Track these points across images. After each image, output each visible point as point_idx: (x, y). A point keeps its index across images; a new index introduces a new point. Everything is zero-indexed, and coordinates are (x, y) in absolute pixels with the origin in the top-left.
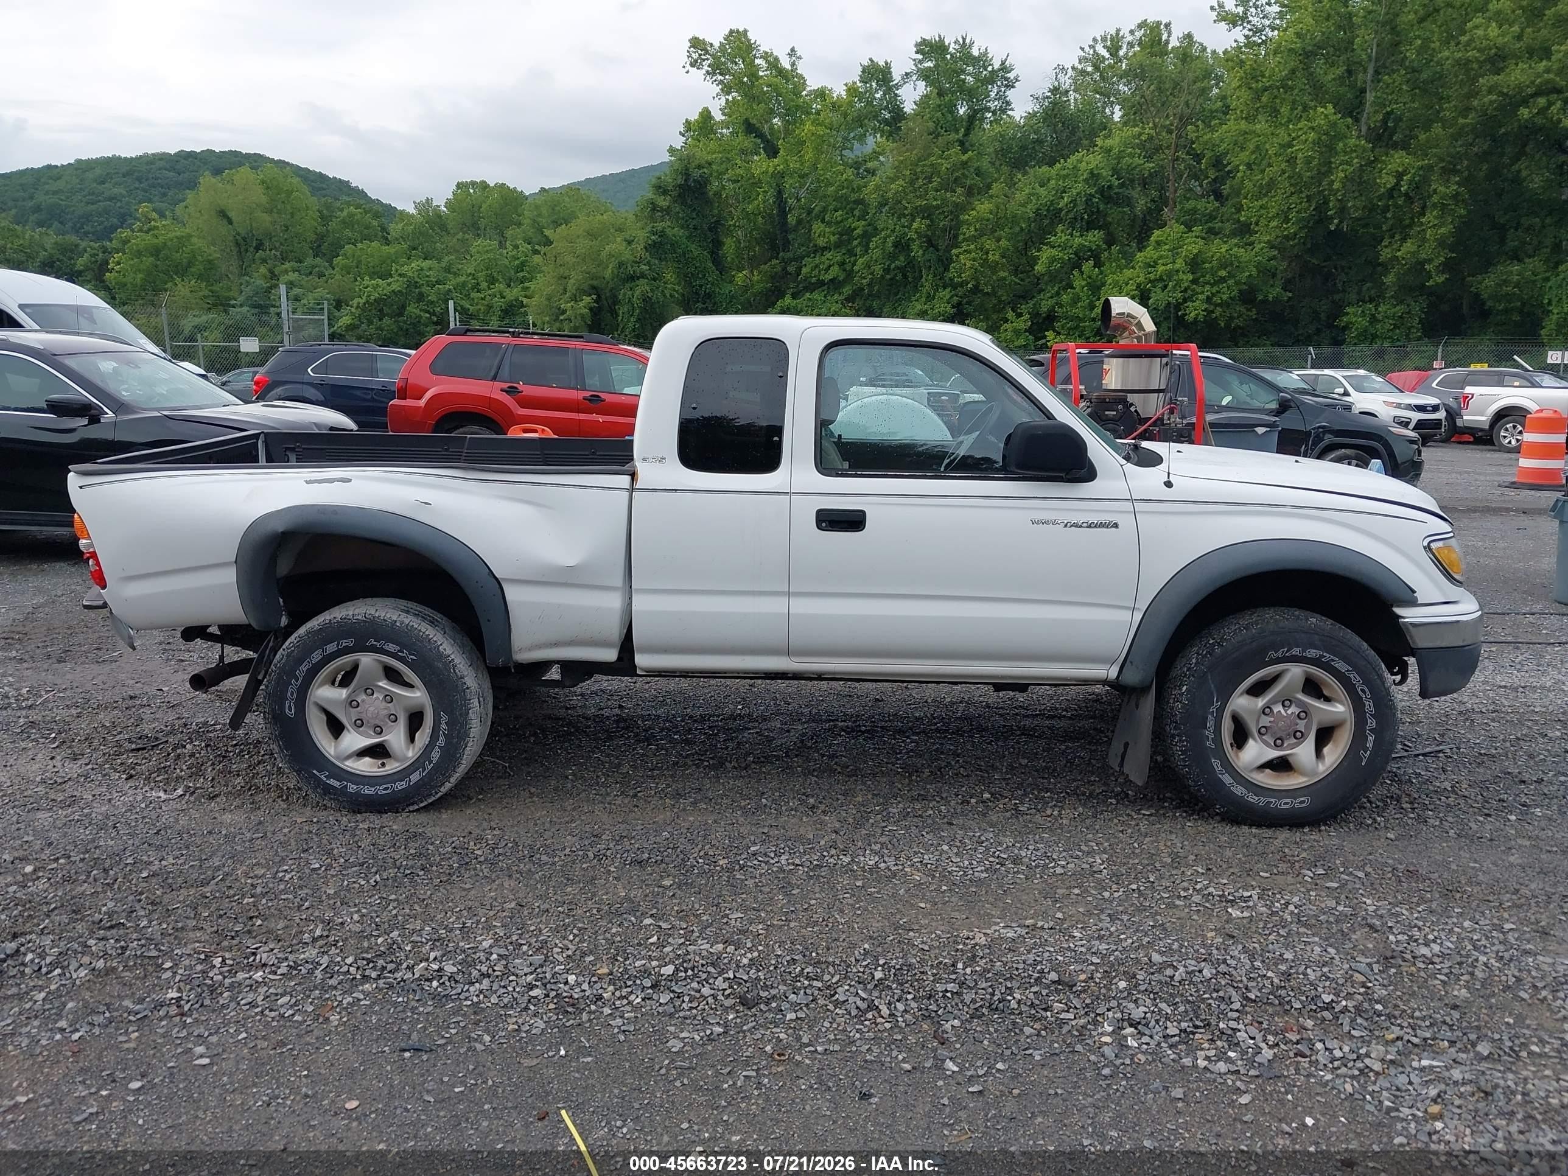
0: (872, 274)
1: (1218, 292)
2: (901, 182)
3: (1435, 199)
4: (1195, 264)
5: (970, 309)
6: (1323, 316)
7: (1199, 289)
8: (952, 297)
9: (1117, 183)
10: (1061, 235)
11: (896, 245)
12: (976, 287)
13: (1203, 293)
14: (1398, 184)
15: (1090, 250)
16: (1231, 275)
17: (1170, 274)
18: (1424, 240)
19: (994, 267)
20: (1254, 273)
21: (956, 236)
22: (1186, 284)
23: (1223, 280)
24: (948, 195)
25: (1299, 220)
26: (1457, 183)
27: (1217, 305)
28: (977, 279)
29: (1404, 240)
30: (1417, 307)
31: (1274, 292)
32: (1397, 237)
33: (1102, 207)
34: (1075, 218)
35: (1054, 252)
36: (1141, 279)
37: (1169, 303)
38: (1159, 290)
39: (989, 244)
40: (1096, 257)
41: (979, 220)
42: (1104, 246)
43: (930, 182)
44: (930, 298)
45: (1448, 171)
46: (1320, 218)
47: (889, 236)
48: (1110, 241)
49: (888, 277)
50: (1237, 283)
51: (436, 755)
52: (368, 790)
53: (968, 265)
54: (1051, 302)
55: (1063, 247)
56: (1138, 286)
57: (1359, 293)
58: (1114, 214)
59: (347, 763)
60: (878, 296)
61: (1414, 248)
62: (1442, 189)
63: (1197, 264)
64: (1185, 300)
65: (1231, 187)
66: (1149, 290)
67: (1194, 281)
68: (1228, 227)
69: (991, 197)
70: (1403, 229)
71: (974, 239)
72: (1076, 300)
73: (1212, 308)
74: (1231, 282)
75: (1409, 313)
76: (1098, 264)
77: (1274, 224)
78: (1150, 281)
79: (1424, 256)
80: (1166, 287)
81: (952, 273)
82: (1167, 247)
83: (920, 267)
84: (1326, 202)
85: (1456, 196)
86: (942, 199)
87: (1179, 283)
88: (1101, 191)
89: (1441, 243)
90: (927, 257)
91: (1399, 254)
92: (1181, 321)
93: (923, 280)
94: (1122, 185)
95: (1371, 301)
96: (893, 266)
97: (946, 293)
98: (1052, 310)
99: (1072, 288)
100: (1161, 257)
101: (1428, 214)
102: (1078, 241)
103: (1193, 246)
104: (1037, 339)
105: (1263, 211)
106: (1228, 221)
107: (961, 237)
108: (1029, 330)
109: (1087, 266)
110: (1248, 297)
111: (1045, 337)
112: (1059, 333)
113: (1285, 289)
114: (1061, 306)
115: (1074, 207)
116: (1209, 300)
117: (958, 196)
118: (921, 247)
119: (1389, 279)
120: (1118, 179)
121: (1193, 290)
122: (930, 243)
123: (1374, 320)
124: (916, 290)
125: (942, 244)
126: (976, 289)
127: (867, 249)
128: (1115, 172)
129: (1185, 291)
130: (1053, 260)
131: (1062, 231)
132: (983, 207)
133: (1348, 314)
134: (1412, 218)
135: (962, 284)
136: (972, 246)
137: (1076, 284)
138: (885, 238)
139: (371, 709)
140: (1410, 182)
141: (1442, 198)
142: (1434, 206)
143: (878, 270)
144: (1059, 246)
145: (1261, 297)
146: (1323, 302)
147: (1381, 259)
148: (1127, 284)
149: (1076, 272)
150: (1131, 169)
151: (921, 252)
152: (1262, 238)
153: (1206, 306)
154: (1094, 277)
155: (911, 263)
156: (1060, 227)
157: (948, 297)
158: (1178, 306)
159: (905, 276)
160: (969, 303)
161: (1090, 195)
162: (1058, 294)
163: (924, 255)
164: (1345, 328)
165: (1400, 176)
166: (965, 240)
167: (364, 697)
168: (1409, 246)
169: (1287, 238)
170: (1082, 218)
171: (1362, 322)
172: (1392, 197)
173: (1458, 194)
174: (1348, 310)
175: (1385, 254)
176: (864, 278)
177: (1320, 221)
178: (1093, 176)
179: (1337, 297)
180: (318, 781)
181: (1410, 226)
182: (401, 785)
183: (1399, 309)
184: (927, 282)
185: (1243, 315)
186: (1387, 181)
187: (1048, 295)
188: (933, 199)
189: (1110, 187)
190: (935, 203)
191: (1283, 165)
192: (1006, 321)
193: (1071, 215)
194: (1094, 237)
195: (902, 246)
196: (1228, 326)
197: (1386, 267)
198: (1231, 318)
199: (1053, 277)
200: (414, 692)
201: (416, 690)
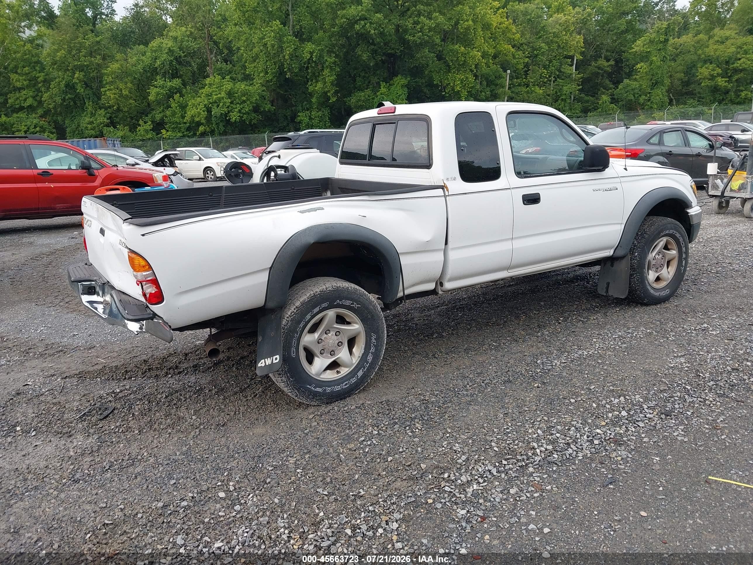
0: (54, 102)
1: (243, 107)
2: (63, 51)
3: (327, 63)
4: (230, 94)
5: (118, 120)
6: (289, 117)
7: (235, 106)
8: (106, 114)
9: (183, 55)
10: (159, 81)
11: (67, 86)
12: (118, 108)
13: (236, 108)
14: (311, 57)
15: (176, 89)
16: (248, 100)
17: (220, 99)
18: (325, 83)
19: (126, 97)
20: (258, 98)
21: (101, 82)
22: (228, 104)
23: (244, 102)
24: (93, 59)
25: (272, 73)
26: (334, 57)
27: (244, 114)
28: (118, 104)
29: (317, 82)
30: (327, 111)
31: (268, 107)
32: (314, 81)
33: (178, 67)
34: (165, 73)
35: (157, 90)
36: (206, 102)
37: (222, 114)
38: (215, 108)
39: (121, 86)
40: (179, 91)
41: (113, 73)
42: (182, 86)
43: (80, 52)
44: (93, 115)
45: (330, 52)
46: (281, 72)
47: (61, 81)
48: (184, 84)
49: (65, 103)
50: (251, 103)
51: (370, 358)
52: (337, 388)
53: (112, 96)
54: (161, 115)
55: (162, 87)
56: (205, 105)
57: (302, 106)
58: (183, 70)
59: (321, 377)
60: (60, 114)
61: (322, 86)
62: (330, 60)
63: (231, 94)
64: (229, 112)
65: (237, 57)
66: (211, 108)
67: (232, 103)
68: (240, 76)
69: (117, 61)
70: (316, 77)
71: (111, 83)
72: (174, 114)
73: (242, 115)
74: (248, 102)
75: (324, 115)
76: (182, 95)
77: (262, 75)
78: (211, 103)
79: (326, 89)
80: (218, 106)
81: (103, 101)
82: (215, 86)
83: (83, 98)
84: (283, 65)
85: (335, 63)
86: (89, 62)
87: (224, 103)
88: (176, 59)
89: (332, 83)
90: (87, 92)
91: (316, 88)
92: (228, 122)
93: (87, 105)
94: (185, 56)
95: (308, 110)
96: (67, 97)
97: (102, 112)
98: (162, 119)
99: (171, 107)
100: (213, 91)
101: (325, 71)
102: (169, 84)
103: (228, 85)
104: (157, 134)
105: (256, 69)
106: (239, 73)
107: (104, 82)
108: (152, 130)
109: (177, 96)
110: (256, 109)
111: (161, 133)
112: (168, 131)
113: (272, 106)
114: (166, 117)
115: (163, 67)
116: (240, 111)
117: (98, 59)
118: (82, 87)
119: (314, 100)
120: (183, 53)
121: (232, 107)
122: (87, 85)
123: (310, 119)
124: (83, 110)
125: (94, 85)
126: (119, 110)
127: (48, 88)
128: (181, 48)
129: (228, 107)
130: (158, 94)
131: (160, 79)
132: (114, 66)
133: (299, 116)
134: (319, 73)
135: (110, 107)
136: (112, 87)
137: (172, 105)
138: (59, 82)
139: (331, 341)
140: (316, 56)
141: (330, 63)
142: (327, 67)
143: (58, 100)
144: (160, 87)
145: (262, 110)
146: (287, 111)
147: (309, 91)
148: (199, 105)
149: (171, 100)
150: (188, 47)
151: (82, 90)
152: (258, 81)
153: (239, 114)
154: (181, 102)
155: (77, 95)
156: (158, 77)
157: (104, 114)
158: (226, 115)
159: (75, 103)
160: (116, 117)
161: (171, 60)
162: (163, 111)
163: (84, 91)
164: (300, 122)
165: (311, 53)
166: (107, 83)
167: (326, 336)
168: (320, 85)
169: (268, 81)
170: (169, 72)
171: (306, 120)
172: (309, 63)
173: (335, 62)
174: (299, 114)
175: (311, 89)
176: (50, 104)
177: (281, 74)
178: (171, 51)
179: (293, 108)
180: (310, 391)
181: (318, 76)
182: (353, 380)
183: (320, 113)
184: (89, 106)
185: (256, 118)
186: (307, 56)
187: (158, 111)
188: (85, 61)
189: (180, 57)
190: (85, 63)
191: (262, 48)
192: (140, 125)
193: (163, 71)
194: (176, 82)
195: (70, 87)
196: (250, 123)
197: (311, 95)
198: (251, 120)
199: (159, 103)
200: (354, 326)
201: (355, 325)
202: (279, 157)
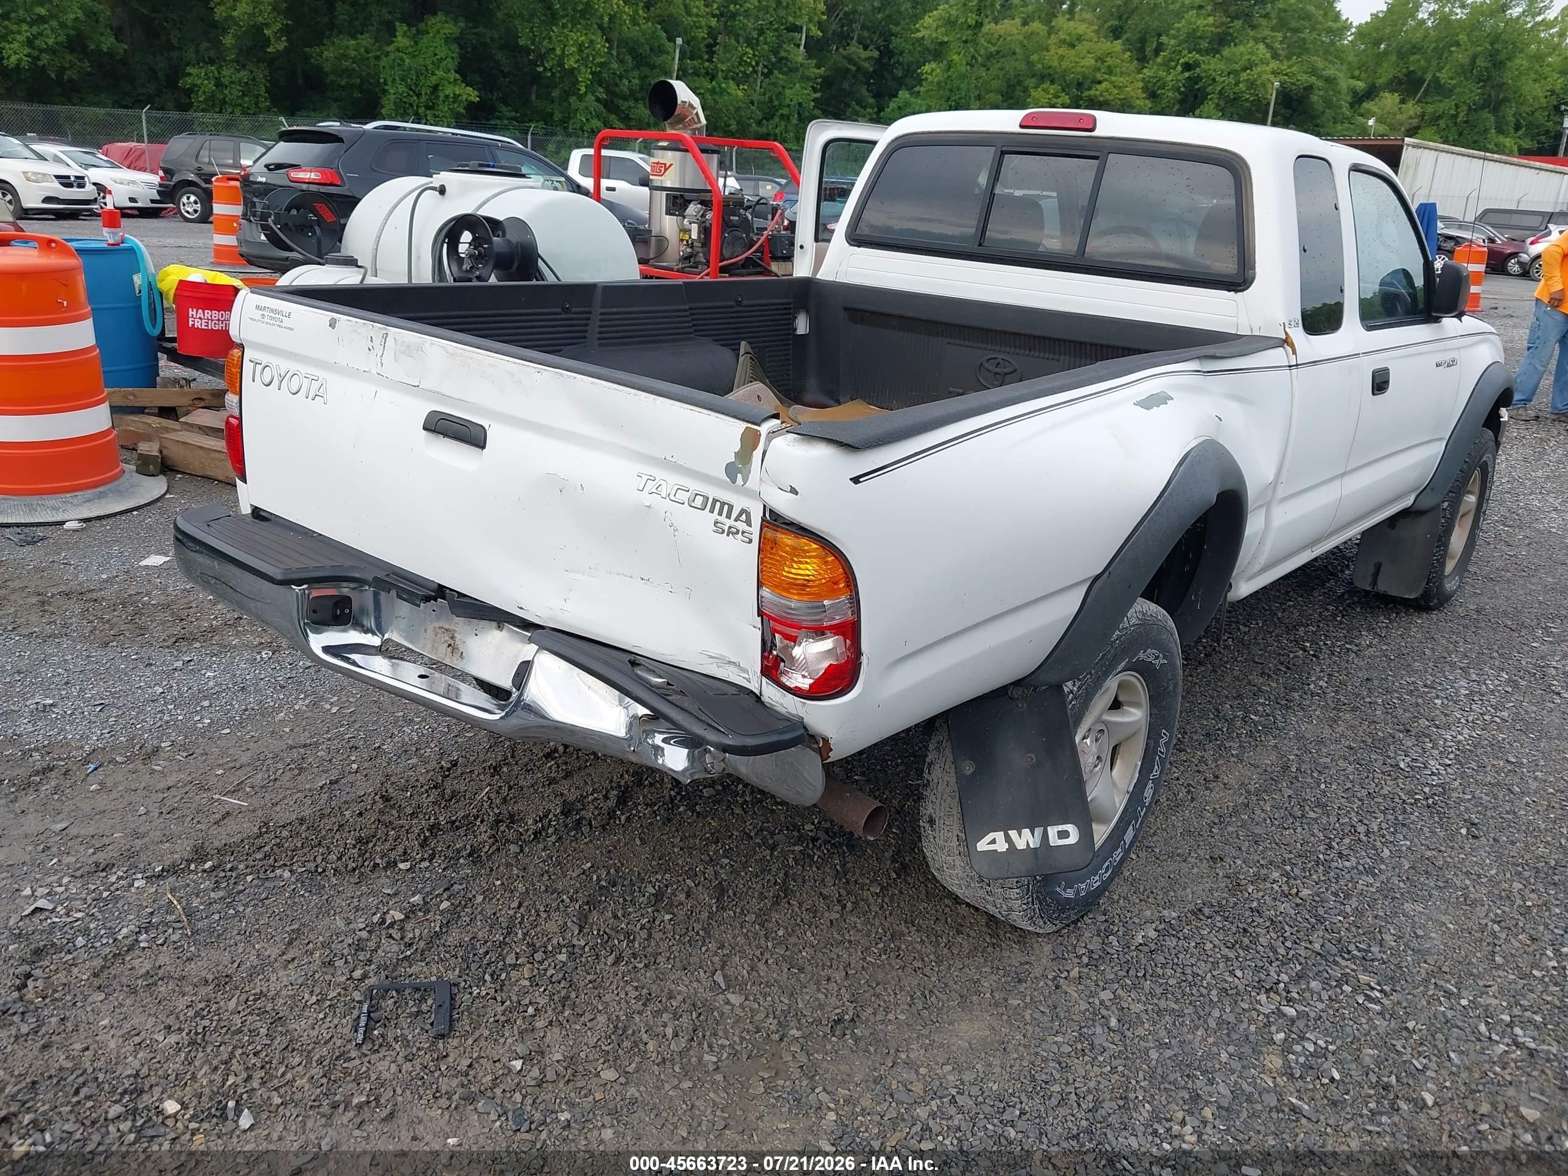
51: (1149, 793)
52: (1095, 883)
182: (1118, 855)
200: (1129, 713)
201: (1132, 710)
202: (442, 191)
